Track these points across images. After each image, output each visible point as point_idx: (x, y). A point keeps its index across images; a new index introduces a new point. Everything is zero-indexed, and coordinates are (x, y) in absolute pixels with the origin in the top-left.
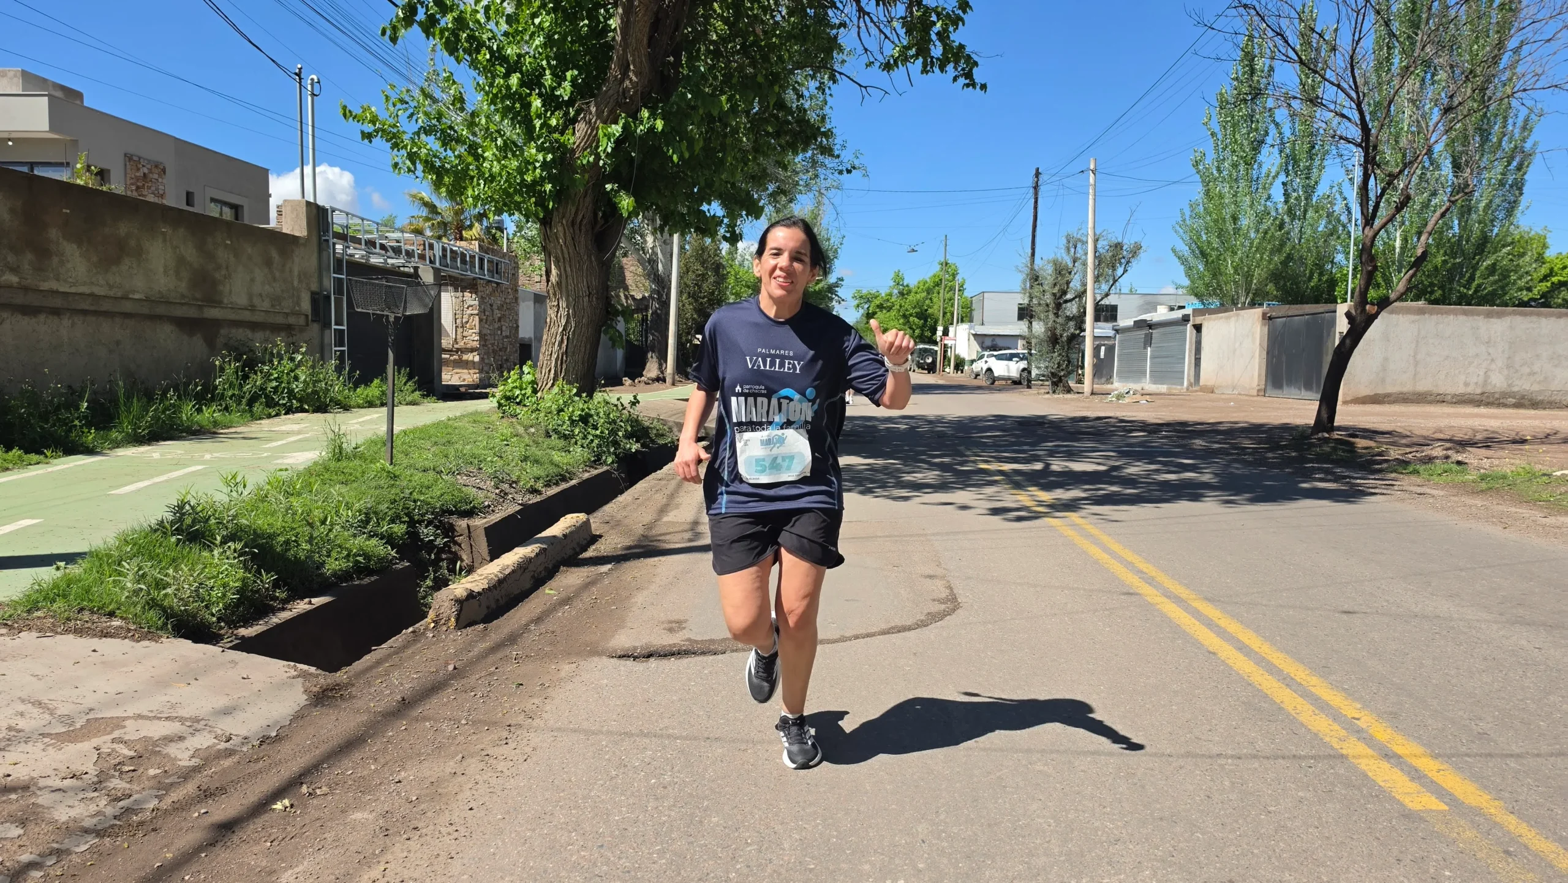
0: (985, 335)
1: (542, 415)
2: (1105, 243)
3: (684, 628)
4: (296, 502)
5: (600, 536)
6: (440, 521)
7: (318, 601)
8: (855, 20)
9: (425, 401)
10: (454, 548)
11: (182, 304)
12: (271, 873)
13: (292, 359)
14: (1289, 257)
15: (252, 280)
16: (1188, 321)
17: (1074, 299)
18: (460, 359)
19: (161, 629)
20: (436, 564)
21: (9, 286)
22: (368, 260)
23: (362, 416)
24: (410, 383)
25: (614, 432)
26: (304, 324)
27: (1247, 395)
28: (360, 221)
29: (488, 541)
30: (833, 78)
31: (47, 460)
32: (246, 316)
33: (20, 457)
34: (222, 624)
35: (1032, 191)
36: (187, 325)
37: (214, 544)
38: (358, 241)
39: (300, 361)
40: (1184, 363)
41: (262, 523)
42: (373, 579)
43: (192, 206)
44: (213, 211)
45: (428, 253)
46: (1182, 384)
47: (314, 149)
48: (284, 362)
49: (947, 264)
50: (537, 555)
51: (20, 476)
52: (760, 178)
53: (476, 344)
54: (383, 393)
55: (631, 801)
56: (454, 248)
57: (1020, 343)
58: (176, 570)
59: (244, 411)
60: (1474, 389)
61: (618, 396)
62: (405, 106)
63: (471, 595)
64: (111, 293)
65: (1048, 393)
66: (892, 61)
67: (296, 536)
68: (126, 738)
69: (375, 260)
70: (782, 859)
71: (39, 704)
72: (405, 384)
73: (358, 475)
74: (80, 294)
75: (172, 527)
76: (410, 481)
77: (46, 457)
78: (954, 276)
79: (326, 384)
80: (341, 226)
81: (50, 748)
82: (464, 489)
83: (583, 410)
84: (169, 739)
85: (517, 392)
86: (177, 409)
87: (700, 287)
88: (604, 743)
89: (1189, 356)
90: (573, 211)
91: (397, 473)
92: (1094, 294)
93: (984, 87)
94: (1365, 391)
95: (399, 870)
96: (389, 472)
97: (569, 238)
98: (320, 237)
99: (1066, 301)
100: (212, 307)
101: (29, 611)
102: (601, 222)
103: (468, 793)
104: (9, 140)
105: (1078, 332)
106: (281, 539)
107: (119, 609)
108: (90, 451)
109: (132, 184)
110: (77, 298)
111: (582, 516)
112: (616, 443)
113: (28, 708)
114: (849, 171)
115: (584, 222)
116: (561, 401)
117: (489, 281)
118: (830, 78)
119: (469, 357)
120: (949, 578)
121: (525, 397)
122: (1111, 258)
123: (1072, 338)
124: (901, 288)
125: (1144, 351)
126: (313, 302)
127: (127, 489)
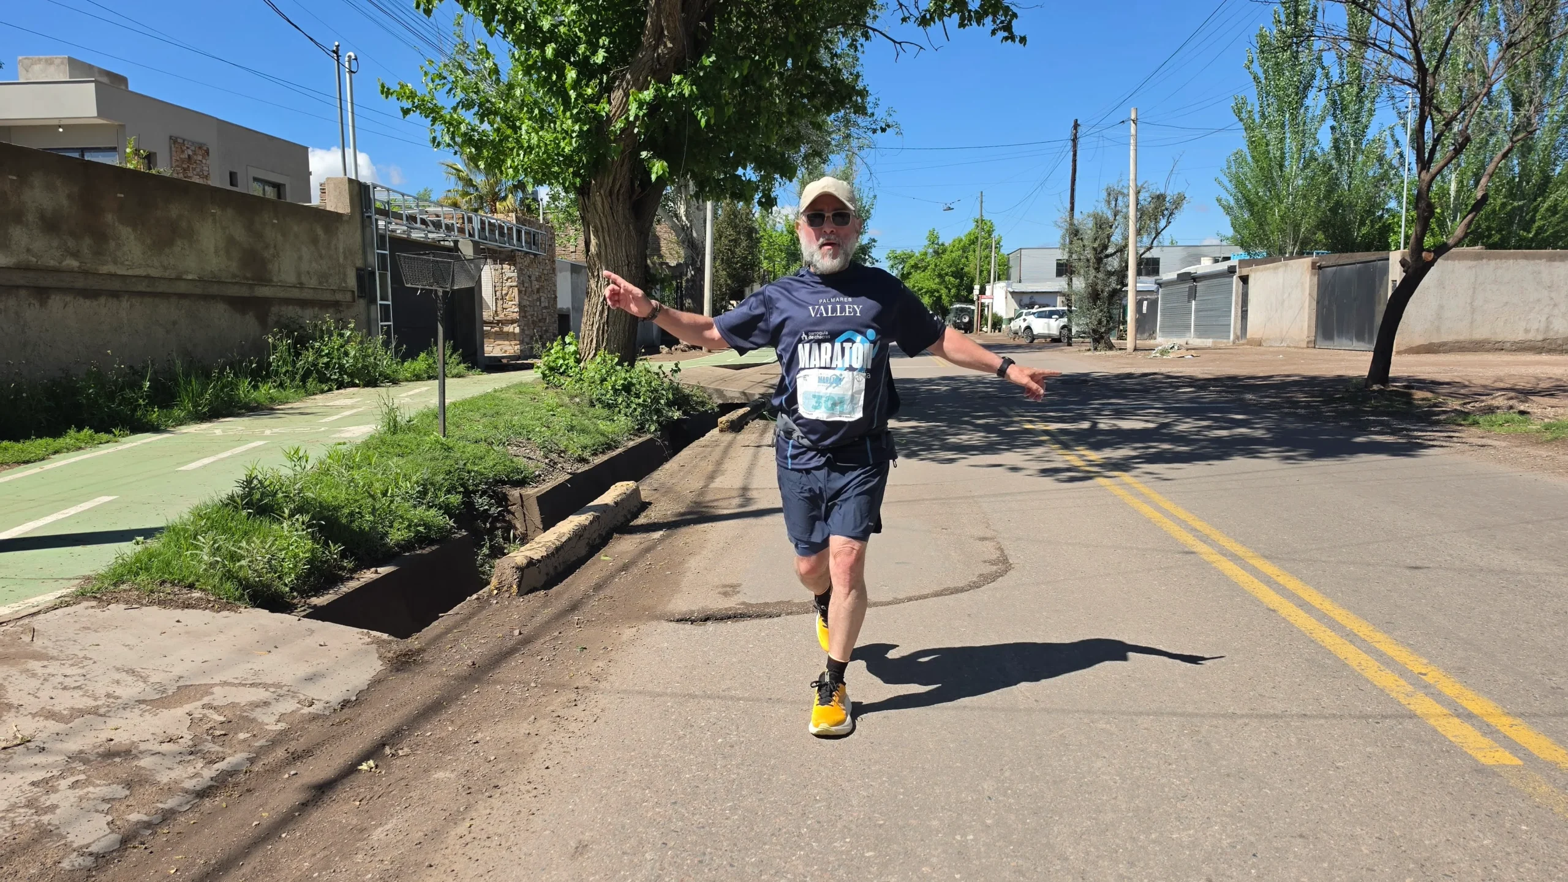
0: (1023, 293)
1: (586, 384)
2: (1147, 195)
3: (738, 592)
4: (356, 474)
5: (650, 503)
6: (494, 491)
7: (384, 570)
9: (470, 373)
10: (508, 517)
11: (234, 283)
12: (362, 831)
13: (341, 335)
14: (1338, 204)
15: (300, 258)
16: (1234, 272)
17: (1115, 253)
18: (502, 331)
19: (239, 599)
20: (491, 532)
21: (71, 271)
22: (409, 235)
23: (411, 389)
24: (454, 356)
25: (656, 400)
26: (351, 300)
27: (1295, 347)
28: (400, 197)
29: (540, 509)
30: (866, 36)
31: (116, 439)
32: (296, 294)
33: (91, 436)
34: (295, 594)
35: (1070, 143)
36: (240, 304)
37: (282, 517)
38: (399, 216)
40: (1230, 316)
41: (327, 496)
42: (434, 548)
43: (237, 186)
44: (256, 190)
45: (467, 226)
46: (1229, 337)
47: (354, 127)
48: (335, 338)
49: (982, 220)
50: (591, 522)
51: (93, 455)
52: (795, 140)
53: (516, 316)
54: (430, 366)
55: (700, 760)
56: (492, 221)
57: (1059, 299)
58: (248, 543)
59: (298, 387)
60: (1535, 336)
61: (659, 364)
62: (443, 81)
63: (531, 563)
64: (166, 275)
65: (1089, 350)
66: (928, 16)
67: (359, 508)
68: (215, 704)
69: (416, 235)
70: (852, 815)
71: (132, 672)
73: (413, 447)
74: (137, 276)
75: (242, 501)
76: (463, 452)
77: (115, 435)
78: (990, 233)
79: (375, 359)
80: (382, 202)
81: (147, 713)
82: (515, 459)
83: (625, 379)
84: (256, 705)
85: (561, 361)
86: (234, 386)
87: (733, 253)
88: (669, 704)
89: (1236, 308)
90: (611, 180)
91: (451, 445)
92: (1136, 247)
93: (1023, 40)
94: (1419, 341)
95: (484, 826)
96: (442, 444)
97: (607, 207)
98: (362, 213)
100: (263, 285)
101: (115, 585)
102: (638, 190)
103: (543, 753)
104: (60, 126)
105: (1119, 287)
106: (346, 511)
107: (198, 581)
108: (155, 429)
109: (177, 166)
110: (133, 280)
111: (631, 484)
112: (658, 412)
113: (123, 676)
114: (883, 130)
115: (621, 192)
116: (604, 371)
117: (527, 253)
118: (862, 34)
119: (509, 328)
120: (999, 540)
121: (569, 367)
122: (1153, 210)
123: (1114, 293)
124: (936, 247)
125: (1188, 304)
126: (359, 277)
127: (195, 465)
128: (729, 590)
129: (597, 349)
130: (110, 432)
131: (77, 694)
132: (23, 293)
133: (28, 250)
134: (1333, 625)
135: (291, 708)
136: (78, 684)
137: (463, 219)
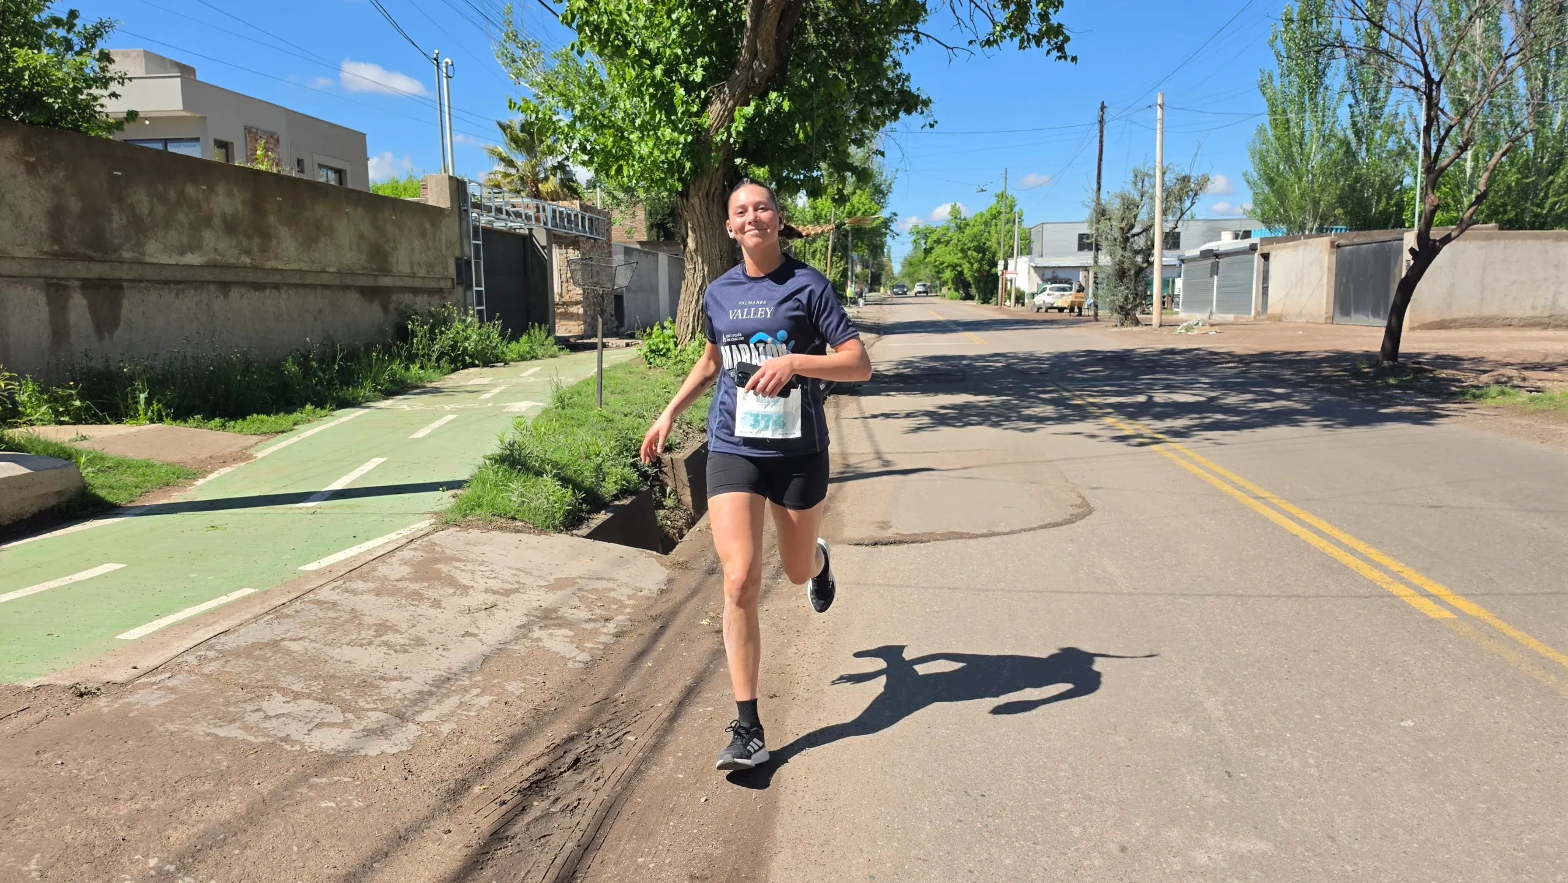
0: (1046, 268)
2: (1172, 176)
3: (890, 526)
7: (608, 514)
9: (562, 353)
10: (662, 477)
11: (363, 275)
13: (464, 321)
14: (1357, 179)
15: (413, 250)
16: (1256, 249)
17: (1142, 232)
18: (569, 312)
19: (547, 528)
21: (245, 267)
22: (492, 224)
23: (527, 370)
24: (550, 338)
26: (451, 287)
27: (1314, 323)
30: (917, 39)
31: (333, 413)
32: (409, 282)
33: (313, 411)
35: (1097, 126)
36: (370, 293)
38: (489, 210)
39: (471, 324)
40: (1251, 293)
42: (634, 497)
44: (320, 176)
45: (542, 215)
46: (1250, 313)
48: (456, 323)
49: (1004, 195)
51: (325, 426)
53: (580, 297)
54: (531, 347)
56: (561, 209)
57: (1082, 274)
60: (1542, 312)
64: (314, 268)
65: (1116, 325)
66: (992, 39)
69: (498, 225)
71: (520, 569)
72: (547, 337)
73: (584, 419)
74: (291, 270)
75: (509, 459)
76: (624, 423)
77: (328, 410)
78: (1012, 208)
79: (490, 342)
80: (476, 196)
81: (547, 594)
84: (609, 590)
85: (662, 346)
89: (1257, 285)
90: (708, 184)
91: (611, 417)
92: (1162, 227)
94: (1432, 317)
96: (604, 417)
97: (704, 209)
98: (460, 207)
99: (1133, 236)
100: (384, 275)
101: (464, 516)
104: (146, 119)
106: (572, 468)
107: (516, 515)
108: (351, 405)
110: (290, 273)
113: (514, 572)
114: (932, 126)
115: (717, 194)
117: (588, 238)
118: (914, 38)
119: (574, 309)
120: (1079, 490)
121: (668, 350)
122: (1178, 191)
123: (1140, 271)
124: (959, 221)
125: (1211, 279)
126: (458, 267)
127: (420, 434)
128: (884, 525)
129: (693, 333)
130: (323, 408)
132: (212, 287)
133: (216, 250)
135: (631, 592)
136: (494, 575)
137: (538, 208)
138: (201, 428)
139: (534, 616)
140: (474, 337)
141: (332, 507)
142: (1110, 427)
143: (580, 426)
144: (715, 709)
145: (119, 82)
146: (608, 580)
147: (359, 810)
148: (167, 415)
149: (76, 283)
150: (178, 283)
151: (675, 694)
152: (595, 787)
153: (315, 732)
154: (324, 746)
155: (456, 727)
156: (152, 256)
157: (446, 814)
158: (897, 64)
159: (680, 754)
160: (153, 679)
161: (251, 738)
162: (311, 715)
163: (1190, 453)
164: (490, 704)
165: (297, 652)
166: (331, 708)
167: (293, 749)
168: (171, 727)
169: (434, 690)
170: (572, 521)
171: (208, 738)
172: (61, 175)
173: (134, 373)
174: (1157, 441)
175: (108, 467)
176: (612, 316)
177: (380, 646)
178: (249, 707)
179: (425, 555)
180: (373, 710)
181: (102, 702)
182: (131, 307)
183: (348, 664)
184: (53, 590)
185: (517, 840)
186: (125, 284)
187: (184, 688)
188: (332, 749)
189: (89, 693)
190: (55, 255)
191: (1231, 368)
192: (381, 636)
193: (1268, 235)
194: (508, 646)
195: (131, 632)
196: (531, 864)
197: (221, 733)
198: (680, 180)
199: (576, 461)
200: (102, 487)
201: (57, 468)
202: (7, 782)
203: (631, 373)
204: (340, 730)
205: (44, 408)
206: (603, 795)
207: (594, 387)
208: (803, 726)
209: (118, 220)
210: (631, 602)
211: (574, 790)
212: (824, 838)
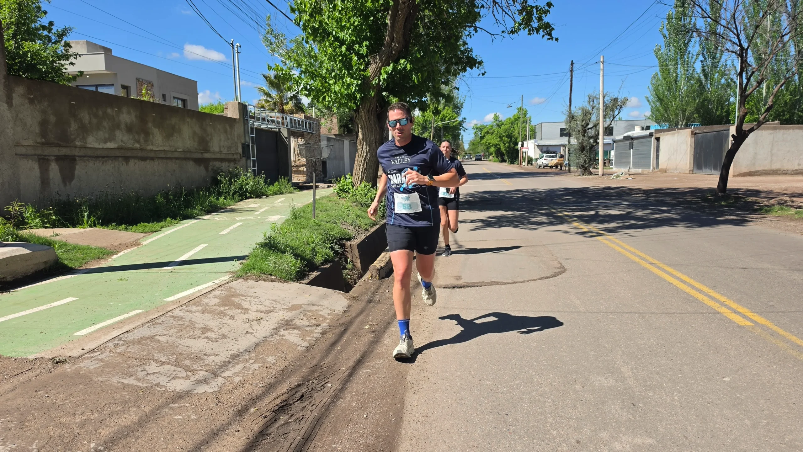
0: (543, 145)
2: (608, 98)
3: (462, 279)
6: (340, 243)
7: (318, 272)
8: (491, 7)
9: (295, 191)
10: (345, 254)
13: (246, 175)
14: (705, 100)
15: (220, 140)
16: (653, 135)
17: (593, 127)
18: (299, 170)
19: (288, 279)
21: (137, 149)
22: (260, 126)
23: (278, 199)
24: (289, 183)
26: (240, 158)
27: (684, 173)
29: (358, 250)
30: (476, 30)
31: (181, 222)
32: (218, 156)
33: (171, 221)
35: (569, 73)
36: (199, 161)
38: (258, 119)
39: (249, 176)
40: (650, 158)
42: (331, 264)
45: (285, 121)
46: (650, 168)
48: (242, 176)
49: (522, 109)
53: (304, 163)
54: (280, 188)
56: (295, 118)
57: (562, 149)
59: (231, 199)
64: (171, 149)
65: (580, 175)
66: (514, 30)
69: (263, 127)
71: (274, 300)
72: (288, 183)
73: (306, 225)
74: (161, 150)
76: (325, 227)
77: (178, 220)
78: (525, 115)
79: (259, 186)
80: (252, 112)
81: (288, 313)
82: (344, 230)
84: (318, 311)
89: (653, 153)
90: (369, 105)
91: (320, 224)
92: (603, 124)
93: (557, 39)
94: (744, 170)
97: (367, 118)
98: (244, 118)
99: (588, 129)
100: (206, 153)
101: (246, 274)
102: (379, 109)
104: (87, 75)
105: (595, 144)
106: (300, 249)
107: (272, 273)
108: (190, 218)
113: (272, 302)
114: (483, 74)
115: (373, 110)
116: (366, 190)
117: (309, 133)
118: (474, 30)
119: (301, 169)
120: (559, 260)
121: (349, 189)
122: (612, 106)
123: (592, 147)
124: (498, 122)
125: (629, 151)
126: (243, 148)
127: (224, 232)
128: (458, 278)
129: (361, 181)
130: (176, 219)
131: (263, 306)
132: (120, 159)
133: (122, 141)
134: (694, 287)
135: (330, 312)
136: (261, 303)
137: (283, 118)
138: (115, 230)
139: (281, 324)
140: (251, 183)
141: (181, 269)
142: (576, 228)
143: (304, 228)
144: (371, 371)
145: (74, 58)
146: (318, 306)
147: (194, 420)
148: (98, 223)
149: (53, 158)
150: (103, 157)
151: (351, 363)
152: (311, 409)
153: (172, 381)
154: (177, 388)
155: (242, 379)
156: (91, 144)
157: (237, 422)
158: (465, 43)
159: (354, 393)
160: (92, 355)
161: (140, 385)
162: (170, 373)
163: (617, 241)
164: (259, 367)
165: (163, 341)
166: (180, 369)
167: (161, 390)
168: (101, 379)
169: (231, 360)
170: (300, 276)
171: (119, 384)
172: (46, 104)
173: (81, 202)
174: (600, 235)
175: (69, 250)
176: (320, 172)
177: (204, 338)
178: (139, 369)
179: (227, 293)
180: (201, 370)
181: (67, 366)
182: (80, 169)
183: (188, 348)
184: (43, 311)
185: (272, 435)
186: (77, 158)
187: (107, 359)
188: (181, 390)
189: (61, 362)
190: (43, 144)
191: (639, 197)
192: (204, 333)
193: (659, 128)
194: (268, 339)
195: (81, 331)
196: (279, 447)
197: (126, 382)
198: (355, 103)
199: (302, 246)
200: (66, 259)
201: (44, 250)
202: (21, 405)
203: (330, 201)
204: (184, 380)
205: (37, 220)
206: (315, 414)
207: (311, 208)
208: (416, 379)
209: (73, 126)
210: (330, 317)
211: (301, 411)
212: (426, 435)
